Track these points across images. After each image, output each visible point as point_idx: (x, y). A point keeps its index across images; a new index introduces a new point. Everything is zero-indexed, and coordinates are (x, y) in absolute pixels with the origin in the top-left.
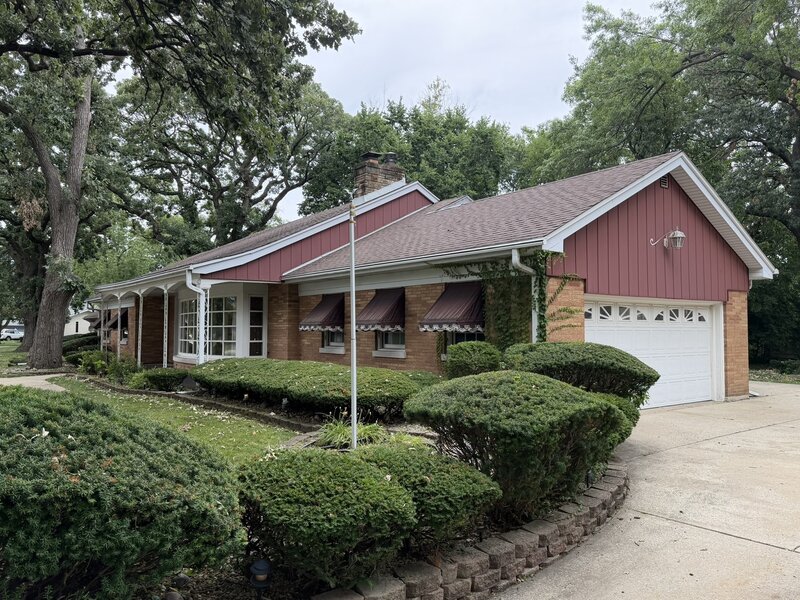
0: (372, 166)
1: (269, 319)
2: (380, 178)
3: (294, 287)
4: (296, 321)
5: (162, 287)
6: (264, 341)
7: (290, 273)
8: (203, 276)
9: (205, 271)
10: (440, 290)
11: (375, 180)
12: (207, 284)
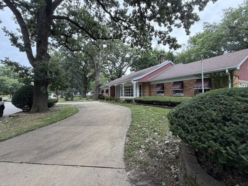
0: (162, 58)
1: (143, 89)
2: (164, 60)
3: (149, 83)
4: (150, 89)
5: (123, 84)
6: (142, 94)
7: (149, 80)
8: (135, 81)
9: (135, 80)
10: (195, 81)
11: (163, 61)
12: (135, 82)
